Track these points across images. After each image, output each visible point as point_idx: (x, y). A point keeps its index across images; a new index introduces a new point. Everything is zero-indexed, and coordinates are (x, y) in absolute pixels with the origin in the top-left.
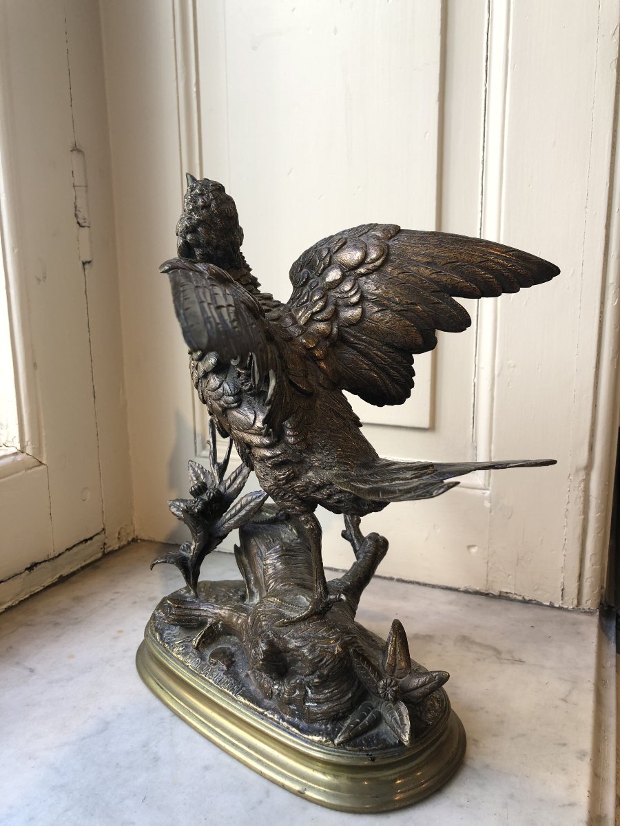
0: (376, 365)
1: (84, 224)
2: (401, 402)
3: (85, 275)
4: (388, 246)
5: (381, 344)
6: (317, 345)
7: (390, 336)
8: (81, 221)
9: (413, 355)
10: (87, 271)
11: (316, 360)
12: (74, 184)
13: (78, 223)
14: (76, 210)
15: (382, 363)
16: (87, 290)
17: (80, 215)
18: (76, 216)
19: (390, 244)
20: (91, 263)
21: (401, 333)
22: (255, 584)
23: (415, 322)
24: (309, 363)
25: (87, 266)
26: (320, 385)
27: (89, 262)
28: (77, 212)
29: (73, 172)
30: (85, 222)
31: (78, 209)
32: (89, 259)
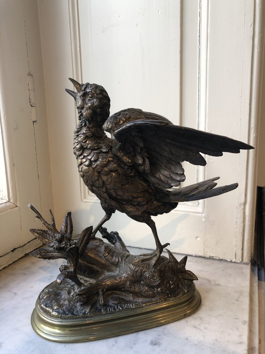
1: (33, 106)
3: (34, 127)
8: (32, 104)
10: (35, 125)
12: (29, 89)
14: (30, 100)
16: (35, 133)
17: (32, 102)
18: (30, 102)
25: (35, 123)
27: (36, 121)
28: (30, 101)
29: (28, 84)
30: (34, 105)
31: (31, 99)
32: (35, 120)
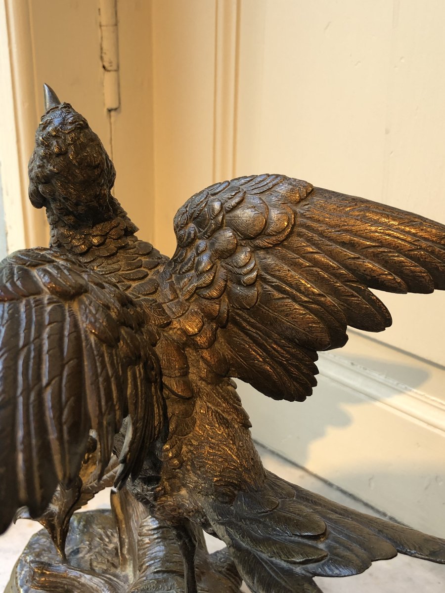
0: (272, 357)
1: (109, 68)
2: (301, 399)
3: (111, 124)
4: (295, 213)
5: (279, 337)
6: (199, 331)
7: (289, 331)
8: (107, 65)
9: (318, 352)
10: (113, 119)
11: (197, 347)
12: (100, 23)
13: (104, 67)
14: (102, 53)
15: (278, 358)
16: (113, 138)
17: (106, 58)
18: (102, 58)
19: (298, 210)
20: (118, 110)
21: (304, 330)
22: (129, 550)
23: (321, 318)
24: (189, 351)
25: (113, 113)
26: (201, 379)
27: (116, 109)
28: (103, 55)
29: (99, 10)
30: (111, 66)
31: (104, 51)
32: (114, 106)
